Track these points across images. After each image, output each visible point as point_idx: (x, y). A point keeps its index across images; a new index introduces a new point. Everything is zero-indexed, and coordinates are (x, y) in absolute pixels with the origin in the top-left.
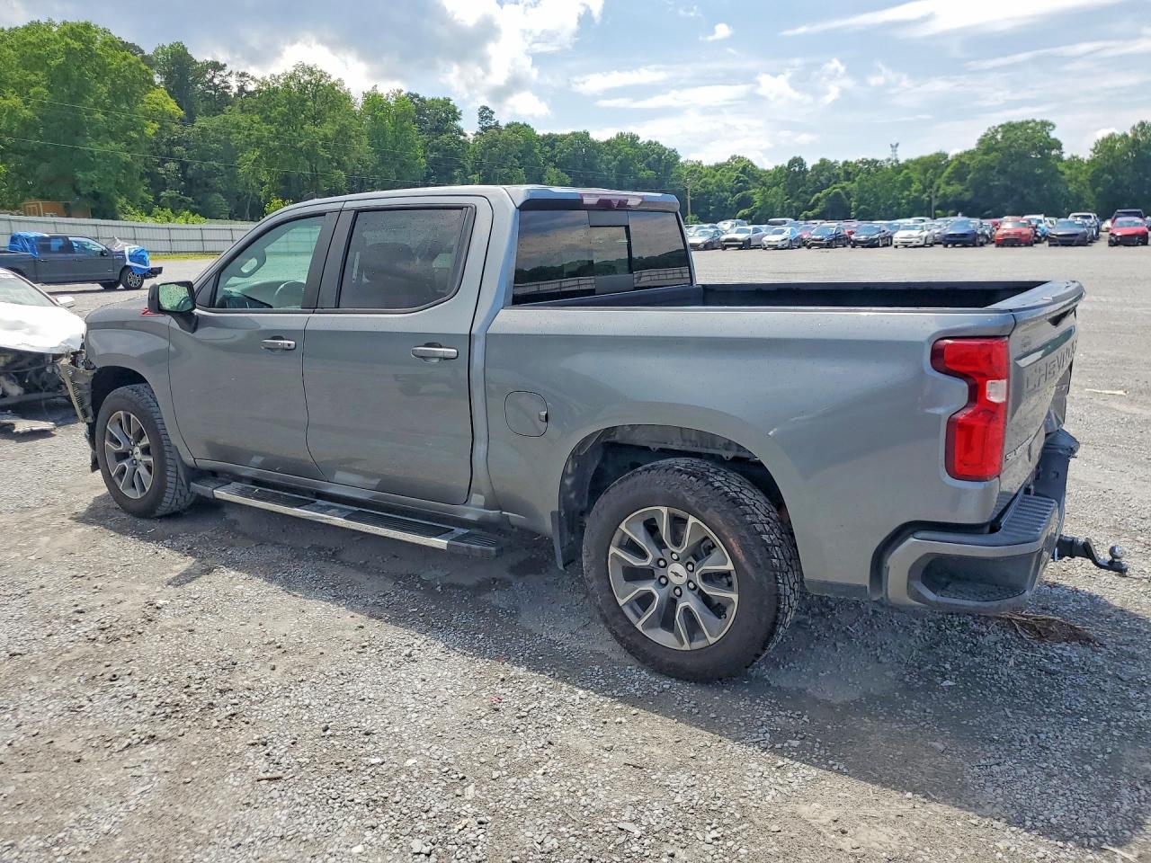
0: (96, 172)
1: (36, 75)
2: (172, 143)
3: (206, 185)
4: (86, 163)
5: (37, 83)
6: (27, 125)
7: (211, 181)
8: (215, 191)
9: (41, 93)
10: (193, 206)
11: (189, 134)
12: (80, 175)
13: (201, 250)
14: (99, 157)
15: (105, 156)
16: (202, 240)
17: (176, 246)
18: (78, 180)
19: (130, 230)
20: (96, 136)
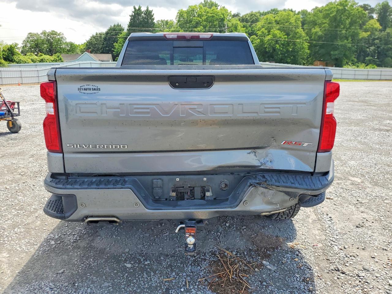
0: (338, 51)
1: (326, 20)
2: (374, 39)
3: (385, 54)
4: (335, 48)
5: (326, 23)
6: (320, 37)
7: (387, 53)
8: (388, 57)
9: (326, 26)
10: (378, 63)
11: (382, 35)
12: (332, 53)
13: (367, 78)
14: (340, 46)
15: (342, 45)
16: (368, 75)
17: (357, 77)
18: (332, 54)
19: (341, 71)
20: (341, 39)
